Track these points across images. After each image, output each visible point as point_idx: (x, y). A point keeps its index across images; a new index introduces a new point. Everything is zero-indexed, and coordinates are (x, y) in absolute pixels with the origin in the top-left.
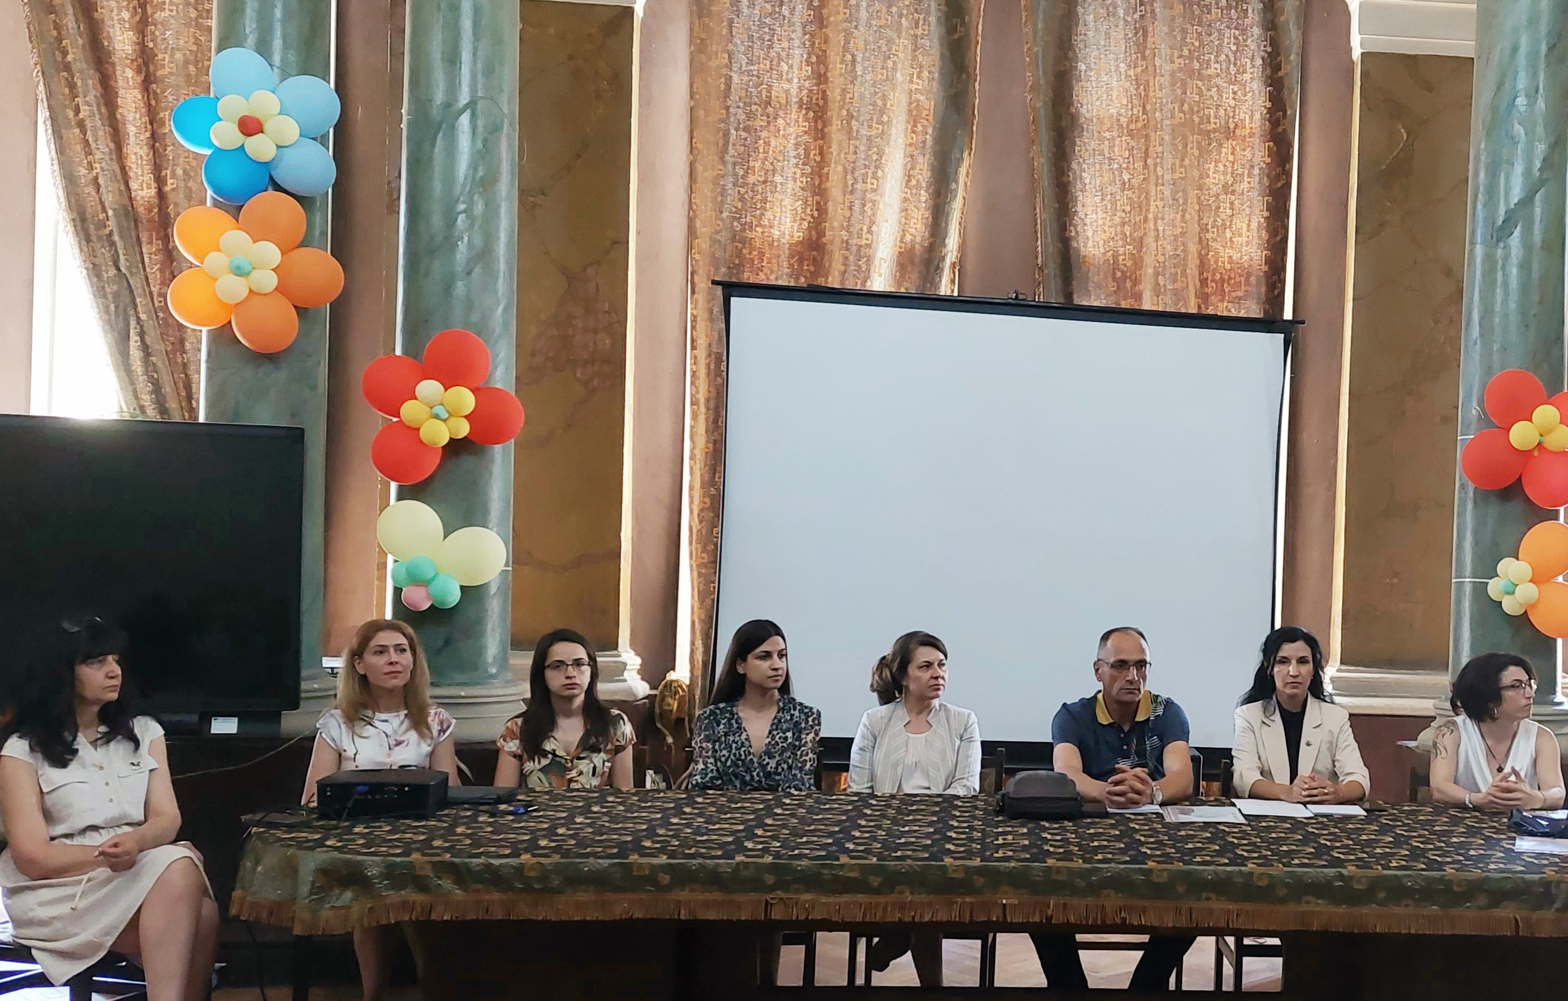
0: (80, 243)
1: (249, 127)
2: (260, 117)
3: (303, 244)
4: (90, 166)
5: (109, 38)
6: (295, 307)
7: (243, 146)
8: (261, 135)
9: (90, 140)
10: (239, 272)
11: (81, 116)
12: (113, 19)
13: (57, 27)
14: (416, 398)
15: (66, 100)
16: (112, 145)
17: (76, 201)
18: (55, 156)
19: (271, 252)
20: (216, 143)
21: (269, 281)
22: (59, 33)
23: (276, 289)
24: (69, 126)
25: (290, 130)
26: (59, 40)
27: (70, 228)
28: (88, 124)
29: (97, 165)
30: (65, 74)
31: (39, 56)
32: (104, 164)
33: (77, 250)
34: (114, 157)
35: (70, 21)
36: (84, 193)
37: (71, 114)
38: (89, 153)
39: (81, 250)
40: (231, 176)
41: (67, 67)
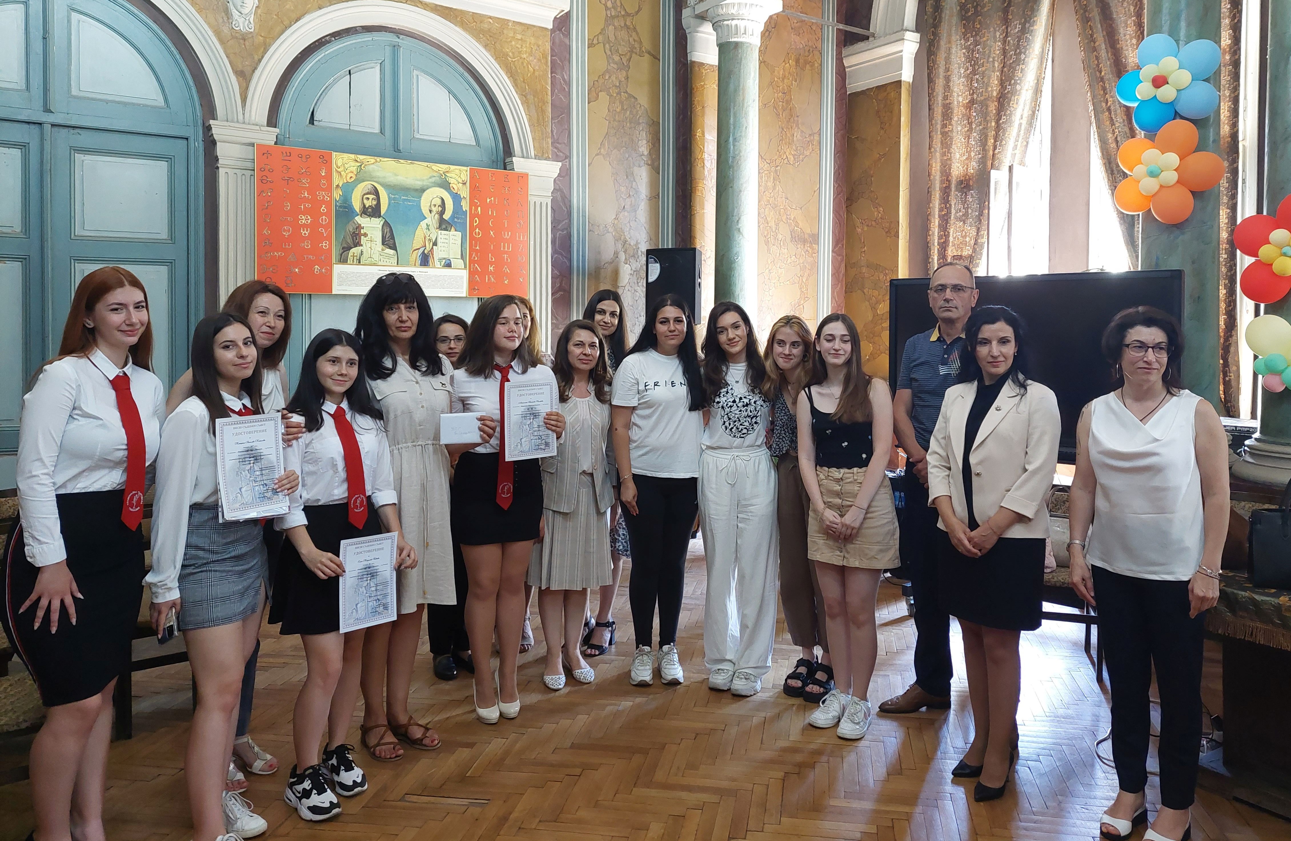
0: (1108, 176)
1: (1159, 82)
2: (1164, 75)
3: (1198, 149)
4: (1114, 132)
5: (1126, 57)
6: (1191, 191)
7: (1155, 96)
8: (1167, 85)
9: (1113, 116)
10: (1153, 174)
11: (1109, 104)
12: (1127, 45)
13: (1097, 58)
14: (1270, 243)
15: (1101, 97)
16: (1125, 118)
17: (1106, 152)
18: (1096, 130)
19: (1173, 159)
20: (1139, 98)
21: (1171, 177)
22: (1098, 62)
23: (1178, 182)
24: (1103, 112)
25: (1184, 77)
26: (1098, 65)
27: (1103, 169)
28: (1112, 108)
29: (1117, 130)
30: (1101, 83)
31: (1089, 77)
32: (1120, 129)
33: (1106, 180)
34: (1126, 124)
35: (1103, 54)
36: (1110, 147)
37: (1104, 104)
38: (1113, 124)
39: (1109, 180)
40: (1149, 116)
41: (1102, 79)
